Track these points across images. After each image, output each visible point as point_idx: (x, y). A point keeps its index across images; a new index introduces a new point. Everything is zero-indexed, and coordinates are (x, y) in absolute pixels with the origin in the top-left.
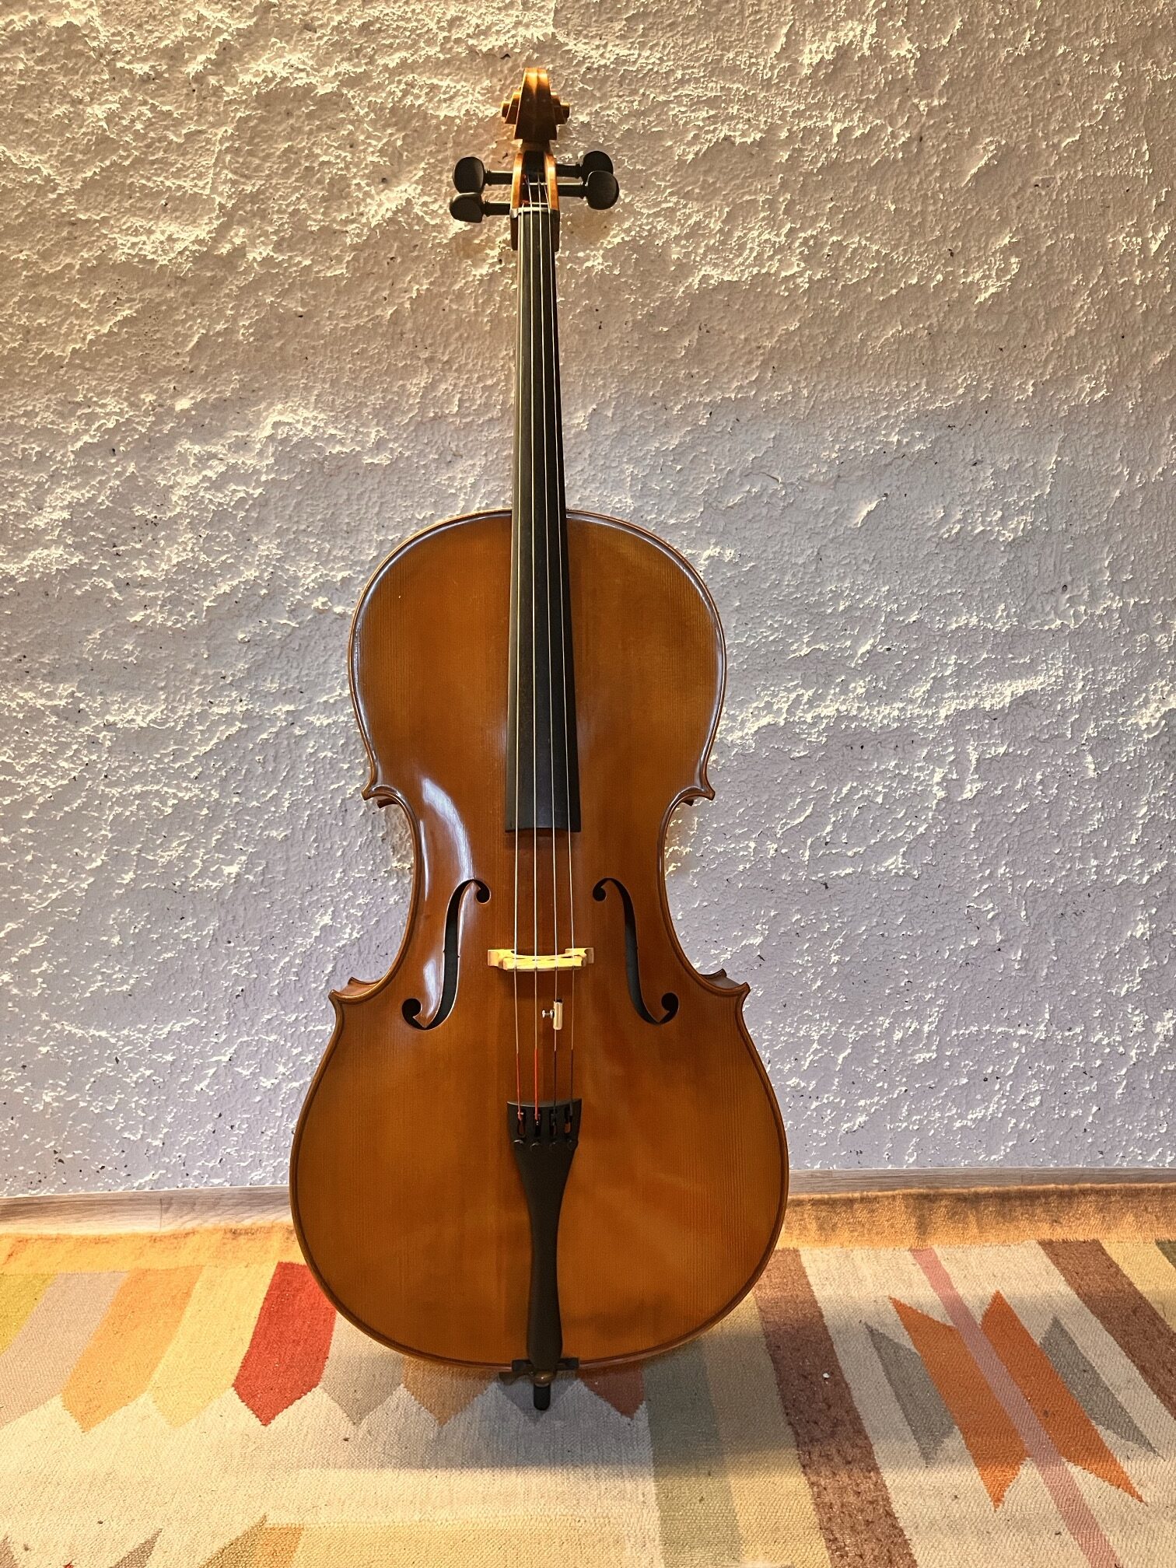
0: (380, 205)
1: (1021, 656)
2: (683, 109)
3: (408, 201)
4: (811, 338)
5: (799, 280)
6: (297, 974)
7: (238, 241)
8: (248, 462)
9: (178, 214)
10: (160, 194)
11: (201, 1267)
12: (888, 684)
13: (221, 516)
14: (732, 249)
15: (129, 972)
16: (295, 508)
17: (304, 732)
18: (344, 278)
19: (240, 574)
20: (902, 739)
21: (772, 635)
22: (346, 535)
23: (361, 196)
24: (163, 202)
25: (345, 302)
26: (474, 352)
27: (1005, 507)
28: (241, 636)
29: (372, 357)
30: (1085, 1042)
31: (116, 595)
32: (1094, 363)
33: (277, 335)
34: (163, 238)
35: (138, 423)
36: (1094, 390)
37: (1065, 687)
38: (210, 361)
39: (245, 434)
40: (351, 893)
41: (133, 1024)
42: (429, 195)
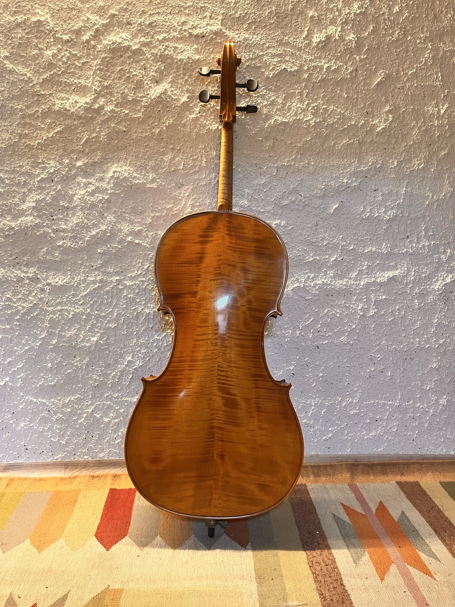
0: (155, 91)
1: (391, 262)
2: (269, 58)
3: (166, 90)
4: (315, 143)
5: (311, 122)
6: (118, 379)
7: (101, 103)
8: (103, 186)
9: (79, 92)
10: (72, 85)
11: (80, 490)
12: (342, 272)
13: (93, 206)
14: (286, 110)
15: (55, 377)
16: (121, 203)
17: (123, 287)
18: (141, 118)
19: (100, 228)
20: (347, 293)
21: (299, 253)
22: (140, 214)
23: (148, 87)
24: (73, 88)
25: (141, 127)
26: (189, 146)
27: (386, 207)
28: (99, 251)
29: (151, 147)
30: (414, 407)
31: (52, 235)
32: (419, 154)
33: (115, 139)
34: (73, 102)
35: (62, 171)
36: (419, 165)
37: (407, 274)
38: (90, 148)
39: (103, 175)
40: (139, 348)
41: (55, 397)
42: (173, 88)
